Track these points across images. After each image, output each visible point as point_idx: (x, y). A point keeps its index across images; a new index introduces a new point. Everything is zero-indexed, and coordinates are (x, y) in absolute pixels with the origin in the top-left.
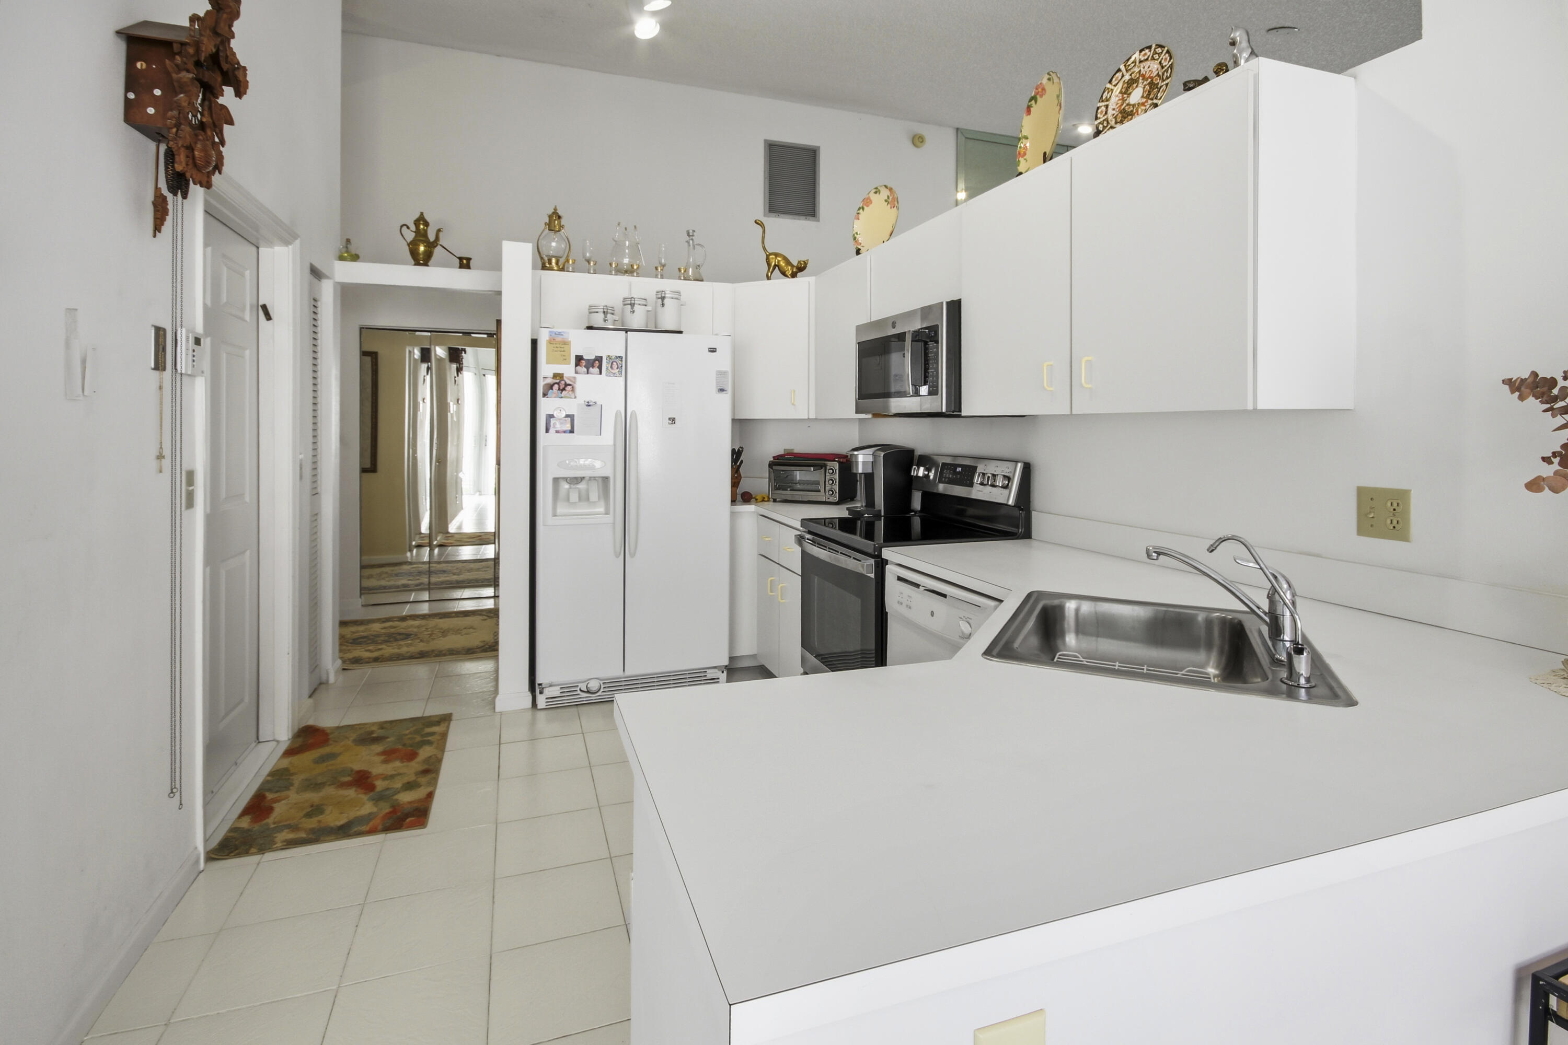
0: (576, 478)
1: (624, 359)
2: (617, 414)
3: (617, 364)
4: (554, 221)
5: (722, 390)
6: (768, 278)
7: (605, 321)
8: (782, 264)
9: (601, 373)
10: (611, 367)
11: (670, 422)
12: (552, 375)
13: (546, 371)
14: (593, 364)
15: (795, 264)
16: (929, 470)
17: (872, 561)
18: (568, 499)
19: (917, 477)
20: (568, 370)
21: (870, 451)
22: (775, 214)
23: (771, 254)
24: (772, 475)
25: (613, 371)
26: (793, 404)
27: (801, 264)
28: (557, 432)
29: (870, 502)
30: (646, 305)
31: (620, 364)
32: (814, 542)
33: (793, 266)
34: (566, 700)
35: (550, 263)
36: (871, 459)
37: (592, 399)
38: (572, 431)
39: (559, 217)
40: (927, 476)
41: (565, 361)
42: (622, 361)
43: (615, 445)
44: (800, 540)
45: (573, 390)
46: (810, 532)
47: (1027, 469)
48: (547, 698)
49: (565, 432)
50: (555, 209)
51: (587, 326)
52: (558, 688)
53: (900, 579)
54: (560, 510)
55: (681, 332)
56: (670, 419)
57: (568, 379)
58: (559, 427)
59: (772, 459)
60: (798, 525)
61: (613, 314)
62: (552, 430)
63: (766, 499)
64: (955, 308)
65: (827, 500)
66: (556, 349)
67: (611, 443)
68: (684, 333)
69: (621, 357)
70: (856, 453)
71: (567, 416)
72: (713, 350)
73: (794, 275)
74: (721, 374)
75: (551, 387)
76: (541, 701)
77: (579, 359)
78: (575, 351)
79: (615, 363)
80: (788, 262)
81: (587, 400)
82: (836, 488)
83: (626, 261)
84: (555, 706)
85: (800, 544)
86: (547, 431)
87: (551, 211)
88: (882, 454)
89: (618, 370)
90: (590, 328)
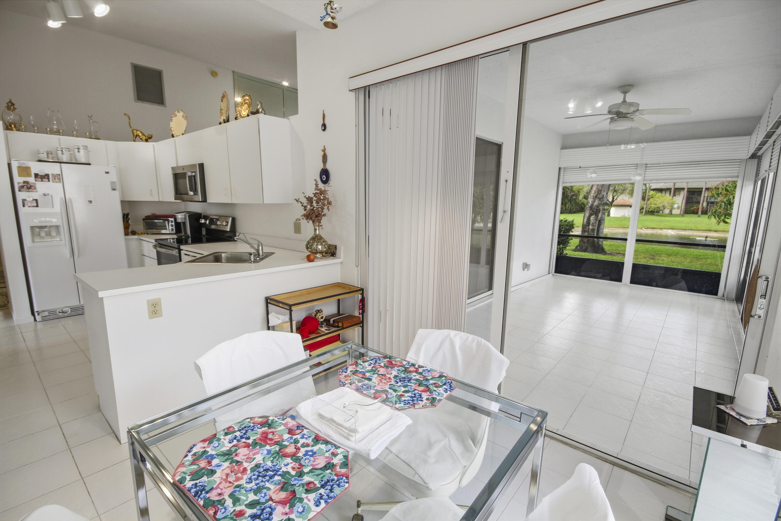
0: (42, 226)
1: (61, 175)
2: (62, 198)
3: (58, 178)
4: (11, 106)
5: (114, 189)
6: (134, 141)
7: (48, 158)
8: (140, 134)
9: (49, 181)
10: (55, 179)
11: (89, 202)
12: (22, 182)
13: (18, 180)
14: (45, 177)
15: (147, 135)
16: (206, 220)
17: (177, 250)
18: (40, 235)
19: (202, 223)
20: (31, 180)
21: (184, 214)
22: (142, 101)
23: (134, 130)
24: (145, 224)
25: (56, 181)
26: (152, 195)
27: (149, 136)
28: (29, 207)
29: (186, 233)
30: (69, 151)
31: (59, 178)
32: (160, 247)
33: (145, 136)
34: (52, 317)
35: (11, 126)
36: (183, 217)
37: (46, 192)
38: (37, 206)
39: (13, 104)
40: (206, 223)
41: (29, 175)
42: (60, 176)
43: (61, 212)
44: (155, 247)
45: (35, 188)
46: (159, 244)
47: (234, 220)
48: (42, 317)
49: (33, 207)
50: (10, 100)
51: (38, 159)
52: (47, 312)
53: (185, 254)
54: (36, 240)
55: (90, 164)
56: (89, 201)
57: (32, 183)
58: (29, 204)
59: (144, 217)
60: (154, 241)
61: (51, 154)
62: (26, 206)
63: (143, 233)
64: (201, 166)
65: (170, 233)
66: (23, 170)
67: (59, 211)
68: (91, 164)
69: (59, 175)
70: (177, 214)
71: (34, 200)
72: (107, 173)
73: (146, 141)
74: (113, 183)
75: (23, 187)
76: (38, 318)
77: (36, 175)
78: (34, 171)
79: (56, 177)
80: (143, 134)
81: (44, 193)
82: (174, 228)
83: (55, 127)
84: (44, 319)
85: (155, 248)
86: (24, 206)
87: (8, 101)
88: (188, 215)
89: (58, 180)
90: (40, 161)
